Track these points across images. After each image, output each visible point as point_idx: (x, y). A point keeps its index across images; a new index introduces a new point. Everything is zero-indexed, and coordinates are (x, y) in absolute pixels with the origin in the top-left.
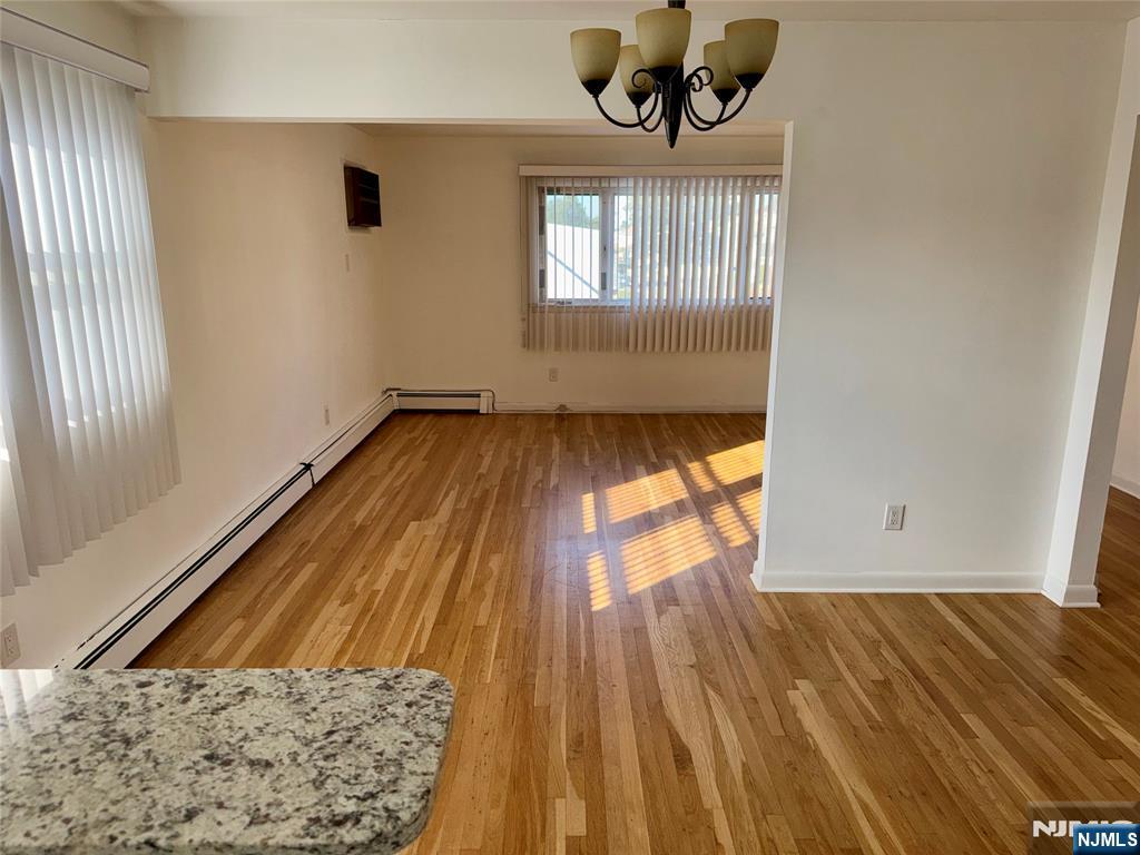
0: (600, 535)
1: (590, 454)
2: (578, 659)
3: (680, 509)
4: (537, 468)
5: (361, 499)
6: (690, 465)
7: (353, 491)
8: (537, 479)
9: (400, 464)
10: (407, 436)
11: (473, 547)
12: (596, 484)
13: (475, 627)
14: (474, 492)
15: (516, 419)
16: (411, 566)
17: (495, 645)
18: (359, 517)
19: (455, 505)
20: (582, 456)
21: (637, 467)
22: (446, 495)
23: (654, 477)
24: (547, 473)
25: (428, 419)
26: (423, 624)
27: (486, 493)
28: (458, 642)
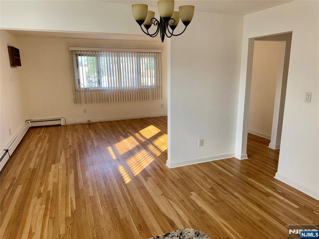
0: (118, 159)
1: (104, 135)
2: (128, 200)
3: (138, 148)
4: (89, 141)
5: (29, 159)
6: (135, 135)
7: (25, 157)
8: (90, 145)
9: (39, 145)
10: (38, 136)
11: (78, 170)
12: (110, 143)
13: (90, 197)
14: (70, 152)
15: (74, 126)
16: (58, 180)
17: (99, 202)
18: (32, 166)
19: (65, 157)
20: (102, 135)
21: (120, 137)
22: (61, 154)
23: (126, 139)
24: (92, 142)
25: (43, 129)
26: (71, 199)
27: (74, 152)
28: (86, 203)
